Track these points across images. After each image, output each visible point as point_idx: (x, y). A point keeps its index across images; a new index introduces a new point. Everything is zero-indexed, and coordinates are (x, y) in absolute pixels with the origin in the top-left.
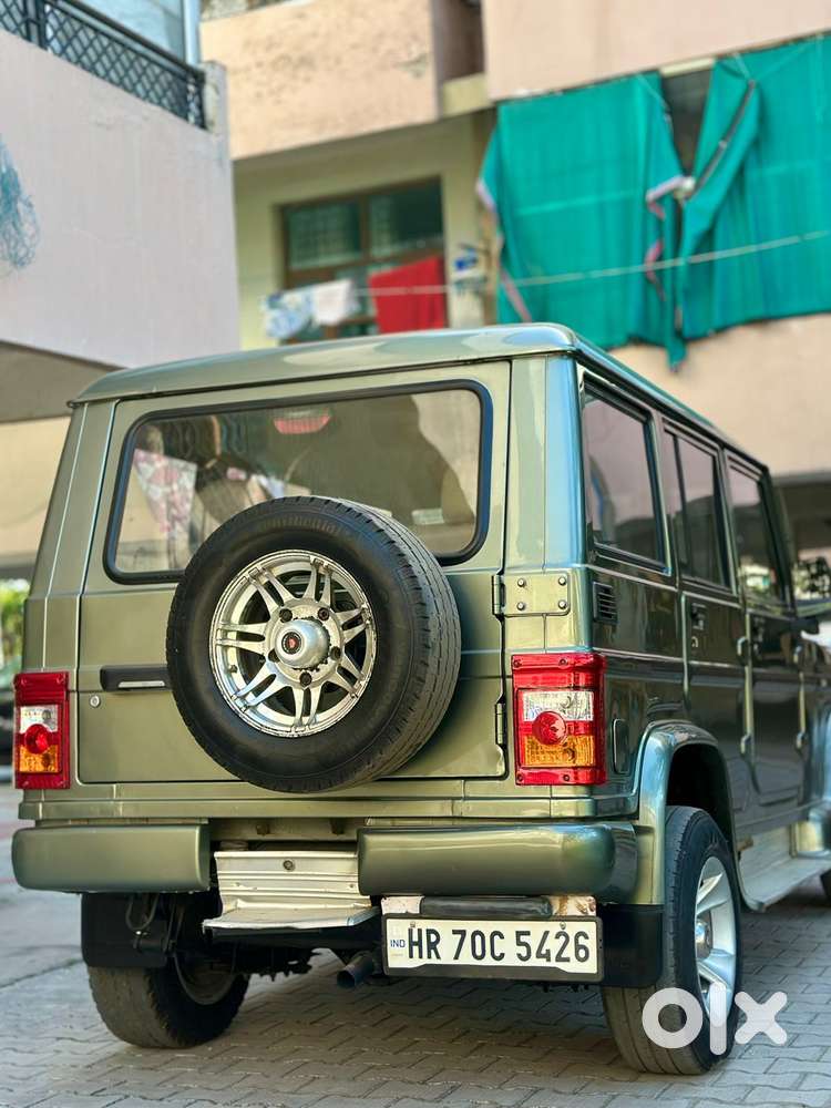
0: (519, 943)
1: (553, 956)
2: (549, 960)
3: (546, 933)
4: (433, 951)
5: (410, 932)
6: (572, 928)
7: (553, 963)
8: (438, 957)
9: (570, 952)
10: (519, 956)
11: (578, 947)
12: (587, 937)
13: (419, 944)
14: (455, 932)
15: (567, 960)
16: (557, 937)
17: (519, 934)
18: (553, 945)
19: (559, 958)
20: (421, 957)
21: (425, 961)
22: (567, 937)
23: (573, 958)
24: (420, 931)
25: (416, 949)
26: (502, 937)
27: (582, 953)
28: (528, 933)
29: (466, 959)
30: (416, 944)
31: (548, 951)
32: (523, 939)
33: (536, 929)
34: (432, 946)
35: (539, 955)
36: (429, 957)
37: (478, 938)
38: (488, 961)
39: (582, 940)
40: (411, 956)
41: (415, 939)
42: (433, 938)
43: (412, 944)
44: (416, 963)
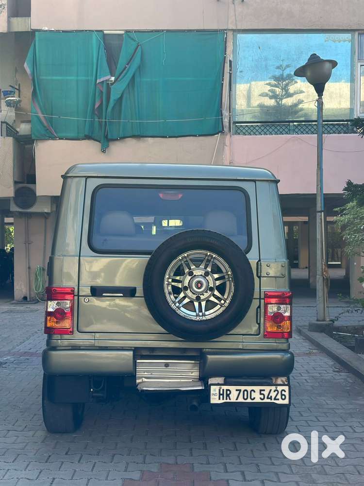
0: (261, 394)
1: (273, 398)
2: (271, 400)
3: (271, 390)
4: (228, 397)
5: (220, 390)
6: (280, 388)
7: (273, 401)
8: (230, 399)
9: (279, 397)
10: (261, 398)
11: (282, 395)
12: (285, 392)
13: (223, 395)
14: (237, 390)
15: (278, 399)
16: (274, 391)
17: (261, 390)
18: (273, 394)
19: (275, 399)
20: (223, 399)
21: (225, 401)
22: (278, 391)
23: (280, 399)
24: (223, 390)
25: (221, 396)
26: (254, 392)
27: (283, 397)
28: (264, 390)
29: (241, 400)
30: (221, 394)
31: (271, 396)
32: (262, 392)
33: (267, 389)
34: (228, 395)
35: (268, 398)
36: (227, 399)
37: (246, 392)
38: (249, 400)
39: (283, 393)
40: (219, 399)
41: (221, 393)
42: (228, 392)
43: (220, 394)
44: (221, 401)
